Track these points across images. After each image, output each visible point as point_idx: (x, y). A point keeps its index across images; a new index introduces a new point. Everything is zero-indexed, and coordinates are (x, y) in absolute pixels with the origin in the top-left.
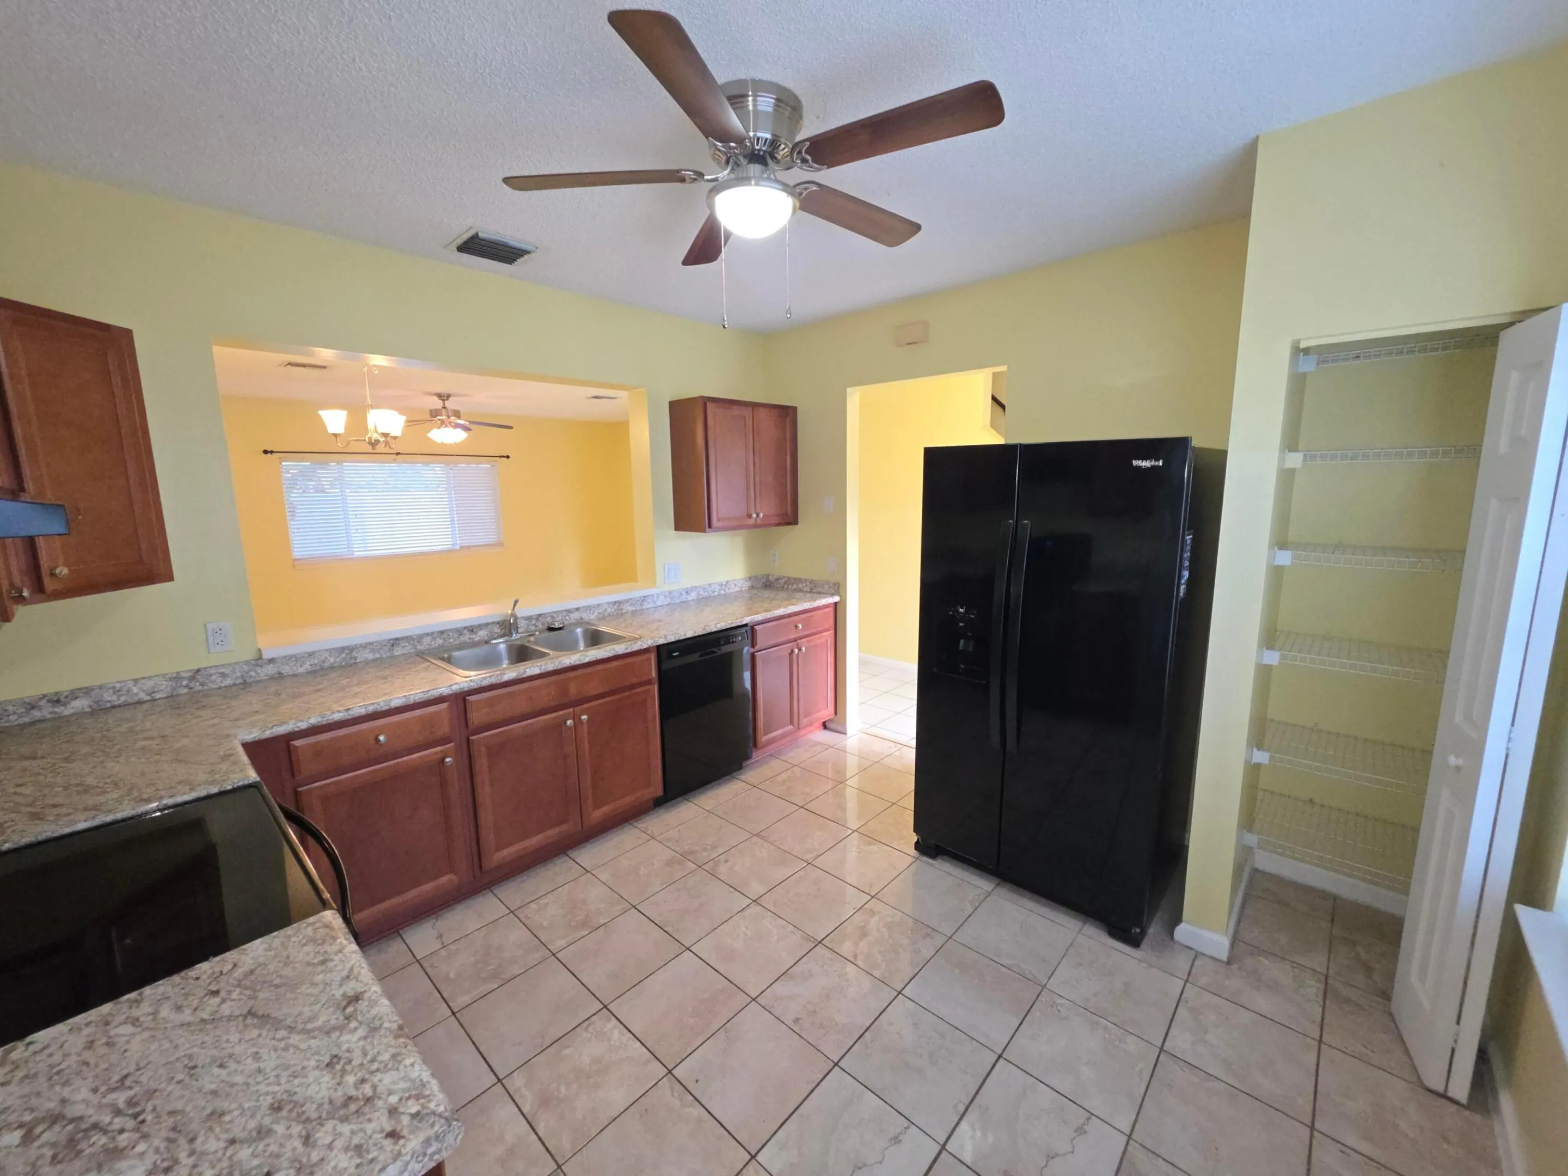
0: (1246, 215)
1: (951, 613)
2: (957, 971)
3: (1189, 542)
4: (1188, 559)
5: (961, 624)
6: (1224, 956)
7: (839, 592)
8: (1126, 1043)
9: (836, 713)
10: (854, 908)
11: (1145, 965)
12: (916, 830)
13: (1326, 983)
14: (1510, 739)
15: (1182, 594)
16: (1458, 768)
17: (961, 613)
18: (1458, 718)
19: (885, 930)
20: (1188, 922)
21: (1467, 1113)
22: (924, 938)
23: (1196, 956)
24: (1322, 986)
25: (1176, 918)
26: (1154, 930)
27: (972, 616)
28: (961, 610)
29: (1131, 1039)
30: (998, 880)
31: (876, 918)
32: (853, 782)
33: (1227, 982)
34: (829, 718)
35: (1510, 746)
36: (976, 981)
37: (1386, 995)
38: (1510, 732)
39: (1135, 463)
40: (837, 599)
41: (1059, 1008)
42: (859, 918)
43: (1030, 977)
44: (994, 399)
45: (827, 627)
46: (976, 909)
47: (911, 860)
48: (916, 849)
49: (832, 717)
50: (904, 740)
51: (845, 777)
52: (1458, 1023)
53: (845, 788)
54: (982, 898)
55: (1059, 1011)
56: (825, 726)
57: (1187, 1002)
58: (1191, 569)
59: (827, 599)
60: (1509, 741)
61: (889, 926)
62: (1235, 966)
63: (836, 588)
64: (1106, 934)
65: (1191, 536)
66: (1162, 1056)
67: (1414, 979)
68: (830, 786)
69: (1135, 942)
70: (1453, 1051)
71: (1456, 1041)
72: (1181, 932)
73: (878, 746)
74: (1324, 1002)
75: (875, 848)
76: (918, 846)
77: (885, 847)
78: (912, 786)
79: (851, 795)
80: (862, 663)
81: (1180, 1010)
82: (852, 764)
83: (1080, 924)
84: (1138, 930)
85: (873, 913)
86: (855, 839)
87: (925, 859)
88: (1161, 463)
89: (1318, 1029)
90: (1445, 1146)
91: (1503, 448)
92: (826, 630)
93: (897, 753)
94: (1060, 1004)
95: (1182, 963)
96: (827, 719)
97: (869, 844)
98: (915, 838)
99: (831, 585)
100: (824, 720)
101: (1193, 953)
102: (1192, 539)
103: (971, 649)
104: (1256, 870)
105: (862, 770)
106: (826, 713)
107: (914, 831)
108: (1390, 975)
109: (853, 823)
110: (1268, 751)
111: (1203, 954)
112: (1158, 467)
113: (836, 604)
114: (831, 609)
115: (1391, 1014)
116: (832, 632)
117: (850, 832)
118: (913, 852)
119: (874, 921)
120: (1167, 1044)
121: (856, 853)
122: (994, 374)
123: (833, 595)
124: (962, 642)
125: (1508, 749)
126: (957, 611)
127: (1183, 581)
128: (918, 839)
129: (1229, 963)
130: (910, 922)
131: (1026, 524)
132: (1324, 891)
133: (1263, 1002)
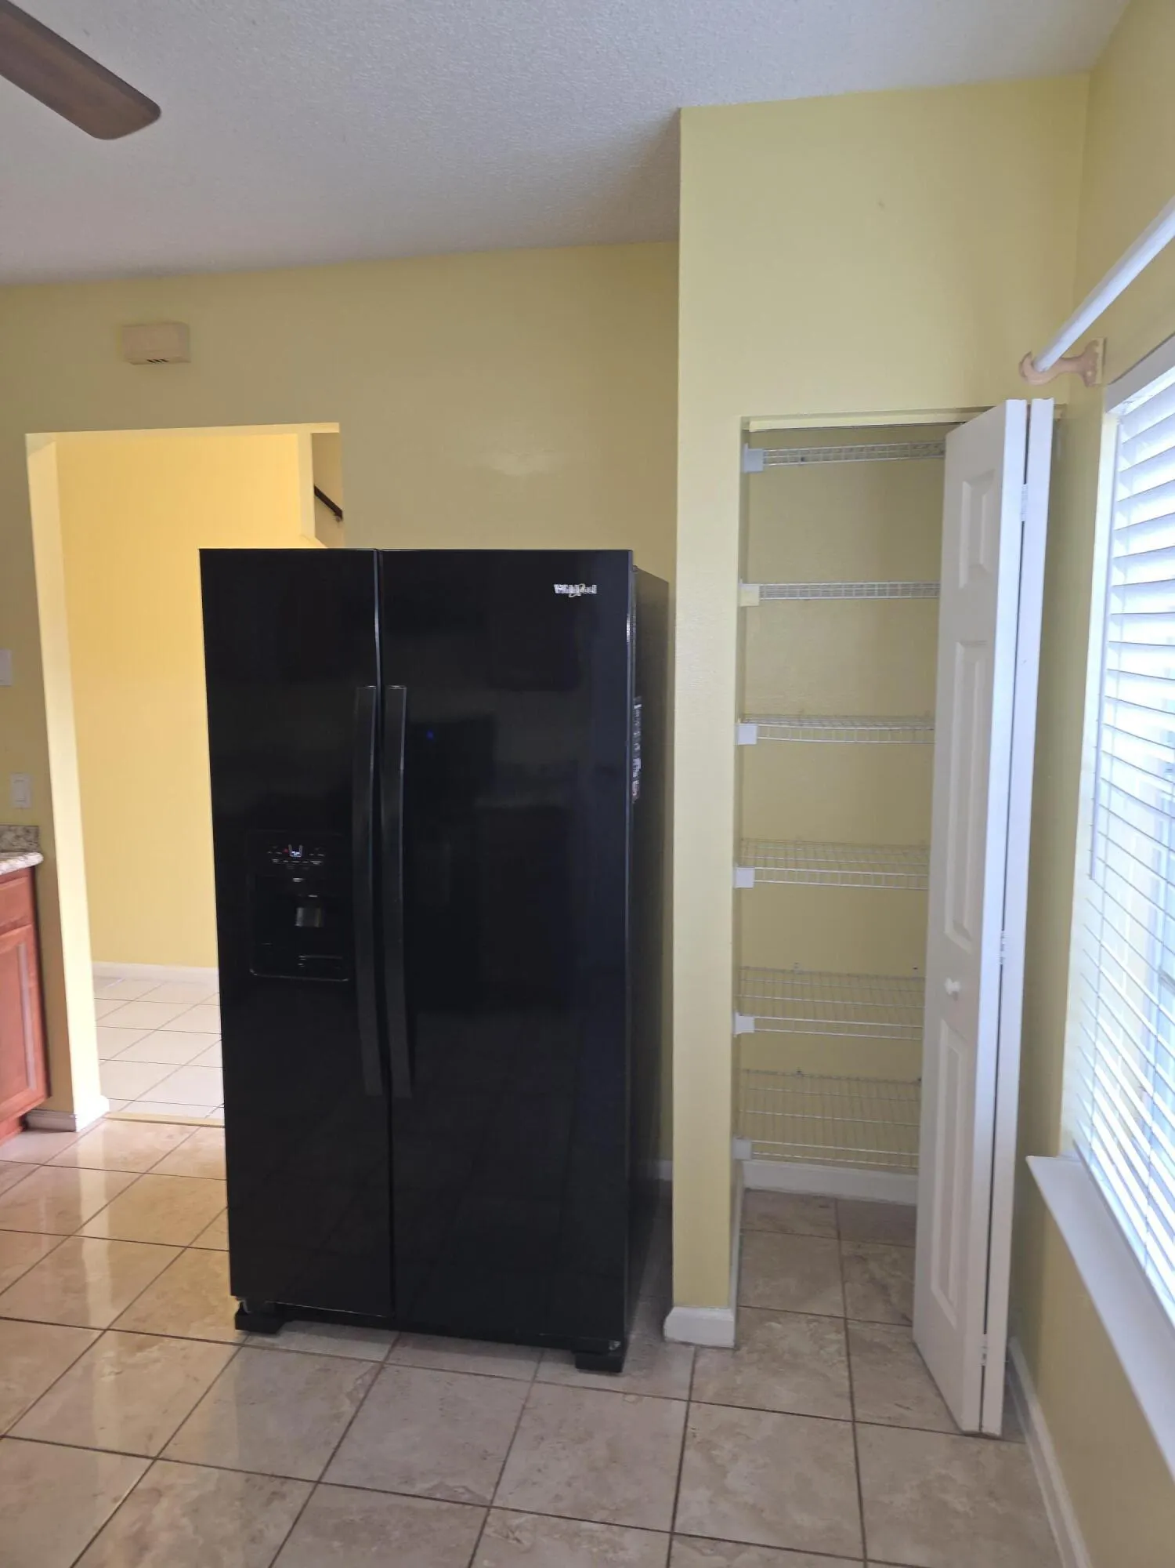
0: (670, 236)
1: (275, 861)
2: (336, 1544)
3: (638, 714)
4: (639, 739)
5: (296, 880)
6: (728, 1338)
7: (38, 846)
8: (622, 1549)
9: (49, 1091)
10: (116, 1500)
11: (632, 1398)
12: (235, 1291)
13: (846, 1330)
14: (1002, 948)
15: (635, 794)
16: (955, 995)
17: (297, 859)
18: (949, 929)
19: (185, 1521)
20: (681, 1305)
21: (1004, 1446)
22: (269, 1502)
23: (696, 1355)
24: (842, 1337)
25: (664, 1304)
26: (636, 1335)
27: (316, 863)
28: (296, 854)
29: (630, 1536)
30: (395, 1334)
31: (165, 1503)
32: (97, 1227)
33: (739, 1379)
34: (35, 1105)
35: (1004, 956)
36: (374, 1549)
37: (907, 1321)
38: (1002, 937)
39: (559, 588)
40: (34, 859)
41: (517, 1534)
42: (125, 1521)
43: (465, 1498)
44: (318, 493)
45: (16, 918)
46: (361, 1404)
47: (232, 1349)
48: (238, 1327)
49: (42, 1101)
50: (197, 1115)
51: (79, 1217)
52: (985, 1332)
53: (78, 1248)
54: (368, 1379)
55: (518, 1541)
56: (25, 1125)
57: (694, 1436)
58: (643, 755)
59: (12, 862)
60: (1002, 950)
61: (195, 1510)
62: (744, 1349)
63: (31, 837)
64: (573, 1366)
65: (639, 706)
66: (675, 1543)
67: (935, 1286)
68: (45, 1249)
69: (613, 1367)
70: (983, 1368)
71: (985, 1356)
72: (676, 1324)
73: (148, 1140)
74: (849, 1360)
75: (154, 1352)
76: (243, 1321)
77: (174, 1343)
78: (222, 1201)
79: (95, 1255)
80: (101, 981)
81: (688, 1454)
82: (92, 1189)
83: (533, 1364)
84: (617, 1344)
85: (157, 1493)
86: (108, 1350)
87: (258, 1340)
88: (593, 590)
89: (848, 1403)
90: (993, 1505)
91: (963, 580)
92: (15, 926)
93: (186, 1146)
94: (518, 1527)
95: (679, 1373)
96: (28, 1109)
97: (140, 1348)
98: (234, 1305)
99: (20, 832)
100: (23, 1113)
101: (692, 1349)
102: (641, 709)
103: (317, 925)
104: (747, 1190)
105: (116, 1196)
106: (28, 1094)
107: (233, 1293)
108: (908, 1291)
109: (103, 1313)
110: (752, 1014)
111: (703, 1347)
112: (590, 595)
113: (33, 870)
114: (24, 882)
115: (914, 1345)
116: (29, 927)
117: (97, 1333)
118: (232, 1334)
119: (161, 1512)
120: (679, 1521)
121: (113, 1377)
122: (315, 437)
123: (25, 851)
124: (300, 912)
125: (1002, 959)
126: (287, 856)
127: (635, 775)
128: (241, 1305)
129: (737, 1347)
130: (237, 1482)
131: (397, 690)
132: (822, 1197)
133: (784, 1393)
